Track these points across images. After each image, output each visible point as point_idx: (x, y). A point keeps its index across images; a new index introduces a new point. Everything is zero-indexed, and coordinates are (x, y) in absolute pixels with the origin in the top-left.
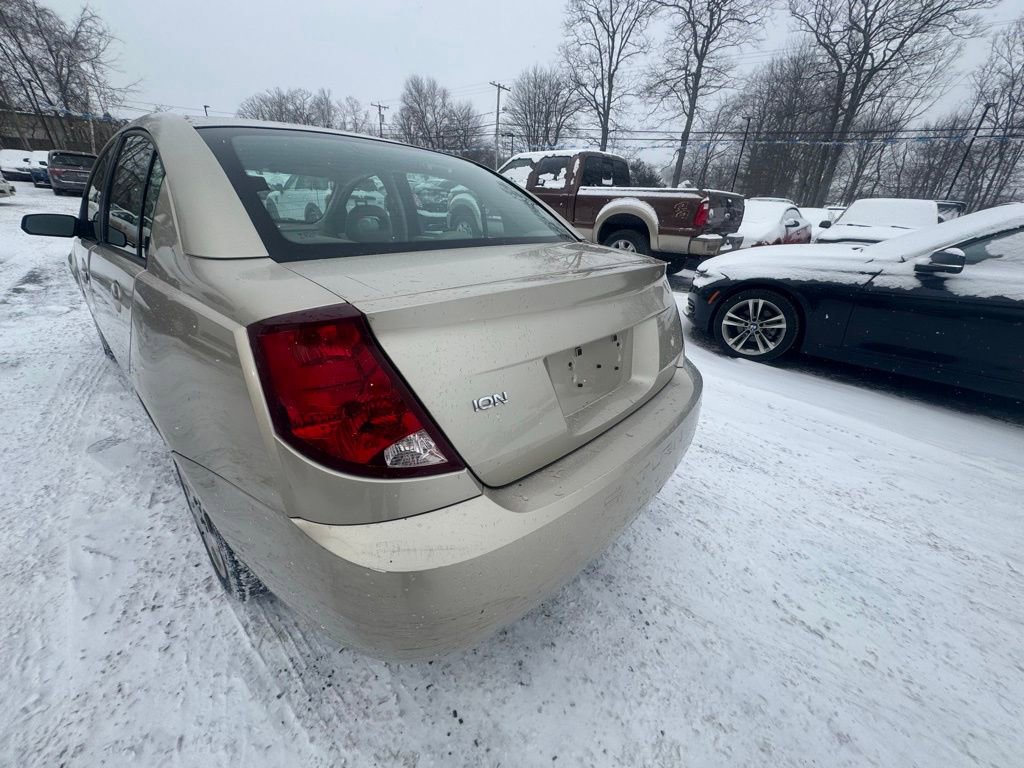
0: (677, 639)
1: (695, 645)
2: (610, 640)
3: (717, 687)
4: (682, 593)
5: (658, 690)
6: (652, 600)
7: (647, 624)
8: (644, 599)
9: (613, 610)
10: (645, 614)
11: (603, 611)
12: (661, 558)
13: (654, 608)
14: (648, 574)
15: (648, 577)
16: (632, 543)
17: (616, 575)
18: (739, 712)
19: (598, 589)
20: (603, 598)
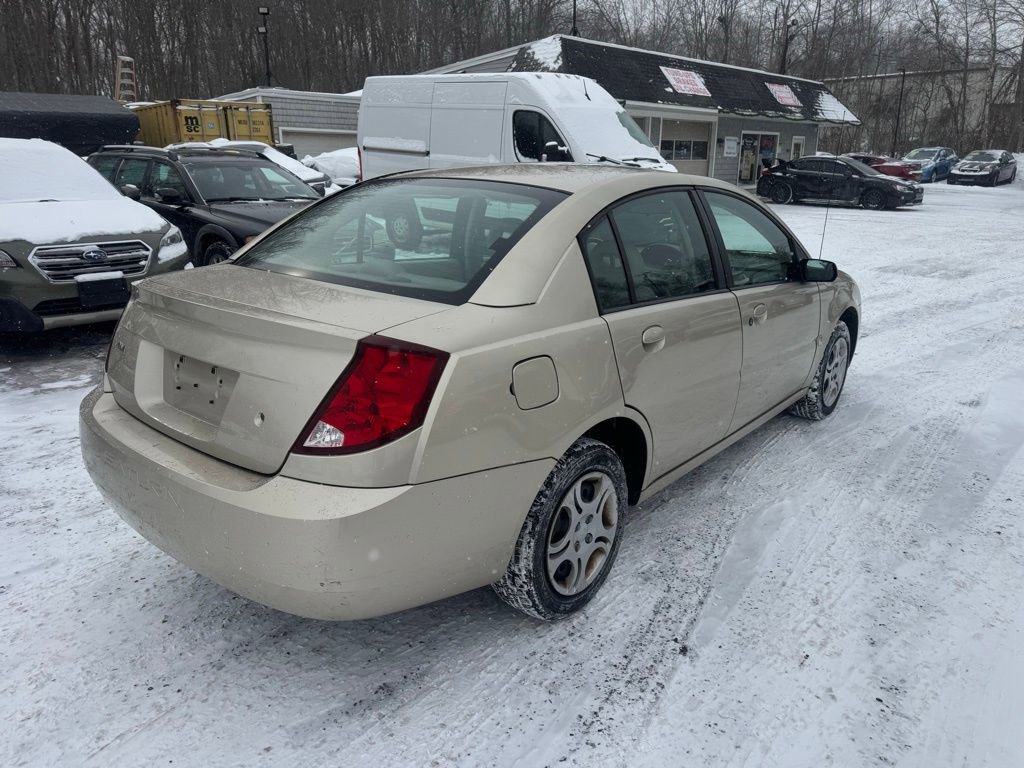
0: (122, 710)
1: (107, 724)
2: (151, 659)
3: (58, 729)
4: (170, 727)
5: (86, 684)
6: (175, 698)
7: (151, 689)
8: (179, 691)
9: (179, 664)
10: (162, 689)
11: (182, 657)
12: (229, 719)
13: (166, 699)
14: (211, 701)
15: (207, 700)
16: (266, 694)
17: (222, 672)
18: (27, 739)
19: (209, 655)
20: (198, 658)
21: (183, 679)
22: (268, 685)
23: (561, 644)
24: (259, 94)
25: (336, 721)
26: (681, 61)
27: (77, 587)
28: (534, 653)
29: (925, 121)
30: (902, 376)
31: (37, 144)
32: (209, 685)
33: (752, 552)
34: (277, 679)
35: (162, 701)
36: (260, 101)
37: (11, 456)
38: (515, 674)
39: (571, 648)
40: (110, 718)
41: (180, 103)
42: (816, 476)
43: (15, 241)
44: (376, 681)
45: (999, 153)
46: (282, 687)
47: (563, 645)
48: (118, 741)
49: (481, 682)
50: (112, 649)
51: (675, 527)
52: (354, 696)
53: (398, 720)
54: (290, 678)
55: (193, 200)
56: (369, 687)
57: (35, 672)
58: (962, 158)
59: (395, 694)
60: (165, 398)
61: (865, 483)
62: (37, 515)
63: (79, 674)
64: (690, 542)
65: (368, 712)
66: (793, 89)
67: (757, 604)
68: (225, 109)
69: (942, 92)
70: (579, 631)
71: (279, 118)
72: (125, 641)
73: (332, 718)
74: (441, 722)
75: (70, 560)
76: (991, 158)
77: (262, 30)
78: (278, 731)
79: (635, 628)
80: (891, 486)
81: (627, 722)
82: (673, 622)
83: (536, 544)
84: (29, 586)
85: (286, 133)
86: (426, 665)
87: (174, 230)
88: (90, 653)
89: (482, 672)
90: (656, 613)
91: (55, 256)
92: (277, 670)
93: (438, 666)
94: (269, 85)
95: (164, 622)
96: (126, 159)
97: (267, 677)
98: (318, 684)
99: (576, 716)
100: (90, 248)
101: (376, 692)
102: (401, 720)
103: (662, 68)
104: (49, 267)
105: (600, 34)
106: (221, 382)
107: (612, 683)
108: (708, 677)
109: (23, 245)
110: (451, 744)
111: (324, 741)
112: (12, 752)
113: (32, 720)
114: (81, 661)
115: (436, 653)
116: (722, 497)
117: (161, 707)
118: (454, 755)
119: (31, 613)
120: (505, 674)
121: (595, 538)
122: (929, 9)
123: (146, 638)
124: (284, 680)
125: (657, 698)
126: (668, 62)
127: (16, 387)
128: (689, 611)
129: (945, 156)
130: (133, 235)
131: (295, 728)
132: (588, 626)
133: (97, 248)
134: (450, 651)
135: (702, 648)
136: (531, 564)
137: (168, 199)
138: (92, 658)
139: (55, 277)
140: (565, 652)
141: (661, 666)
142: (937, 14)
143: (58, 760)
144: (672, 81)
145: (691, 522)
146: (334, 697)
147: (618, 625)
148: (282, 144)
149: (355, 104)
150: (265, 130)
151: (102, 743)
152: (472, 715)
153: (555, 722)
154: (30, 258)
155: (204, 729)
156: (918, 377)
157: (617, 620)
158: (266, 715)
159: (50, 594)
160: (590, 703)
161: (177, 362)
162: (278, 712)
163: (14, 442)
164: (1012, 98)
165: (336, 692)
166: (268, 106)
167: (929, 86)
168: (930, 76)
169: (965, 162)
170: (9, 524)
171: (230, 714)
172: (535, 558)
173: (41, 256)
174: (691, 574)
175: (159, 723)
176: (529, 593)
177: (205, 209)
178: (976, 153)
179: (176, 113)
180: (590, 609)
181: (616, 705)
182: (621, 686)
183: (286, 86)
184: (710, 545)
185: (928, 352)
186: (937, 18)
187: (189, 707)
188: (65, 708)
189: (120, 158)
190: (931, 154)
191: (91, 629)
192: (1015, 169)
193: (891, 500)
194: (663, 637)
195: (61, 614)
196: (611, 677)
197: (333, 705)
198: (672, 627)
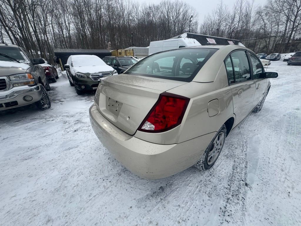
0: (96, 187)
1: (92, 191)
2: (105, 170)
4: (107, 195)
6: (109, 184)
7: (104, 180)
8: (110, 182)
9: (111, 173)
10: (106, 180)
11: (112, 170)
12: (122, 194)
13: (107, 184)
14: (117, 186)
15: (116, 186)
16: (131, 186)
17: (120, 177)
18: (74, 193)
19: (118, 171)
20: (115, 171)
21: (111, 178)
22: (131, 182)
23: (209, 178)
24: (131, 48)
25: (149, 199)
26: (211, 37)
27: (91, 147)
28: (201, 181)
29: (260, 48)
30: (274, 102)
31: (93, 56)
32: (117, 181)
33: (255, 150)
34: (134, 181)
35: (106, 185)
36: (131, 49)
37: (85, 115)
38: (197, 188)
39: (211, 180)
40: (93, 189)
41: (118, 50)
42: (264, 128)
43: (87, 73)
44: (159, 185)
45: (277, 54)
46: (135, 184)
47: (209, 179)
48: (94, 198)
49: (188, 190)
50: (97, 166)
51: (231, 141)
52: (153, 190)
53: (166, 202)
54: (137, 181)
55: (119, 66)
56: (157, 187)
57: (79, 171)
58: (268, 55)
59: (164, 191)
60: (106, 108)
61: (278, 131)
62: (87, 128)
63: (88, 173)
64: (236, 146)
65: (157, 197)
66: (233, 42)
67: (264, 169)
68: (126, 51)
69: (264, 42)
70: (213, 174)
71: (135, 52)
72: (100, 164)
73: (148, 197)
74: (178, 204)
75: (91, 140)
76: (275, 55)
77: (132, 36)
78: (134, 200)
79: (229, 174)
80: (287, 132)
81: (237, 213)
82: (240, 173)
83: (206, 154)
84: (82, 146)
85: (136, 55)
86: (172, 181)
87: (116, 71)
88: (92, 166)
89: (188, 186)
90: (234, 169)
91: (94, 76)
92: (134, 178)
93: (175, 182)
94: (133, 46)
95: (108, 159)
96: (109, 59)
97: (131, 180)
98: (144, 184)
99: (219, 208)
100: (100, 74)
101: (159, 190)
102: (167, 202)
103: (207, 38)
104: (93, 78)
105: (195, 33)
106: (119, 105)
107: (227, 195)
108: (258, 197)
109: (89, 74)
110: (182, 214)
111: (146, 206)
112: (69, 198)
113: (76, 187)
114: (89, 169)
115: (174, 177)
116: (240, 133)
117: (105, 187)
118: (184, 219)
119: (81, 154)
120: (194, 187)
121: (218, 149)
122: (263, 24)
123: (104, 164)
124: (135, 182)
125: (244, 203)
126: (208, 37)
127: (88, 100)
128: (243, 170)
129: (264, 55)
130: (108, 72)
131: (138, 200)
132: (215, 172)
133: (102, 74)
134: (178, 177)
135: (252, 185)
136: (204, 160)
137: (115, 66)
138: (92, 168)
139: (94, 80)
140: (210, 181)
141: (241, 190)
142: (265, 25)
143: (79, 202)
144: (209, 41)
145: (234, 140)
146: (148, 189)
147: (223, 173)
148: (135, 57)
149: (148, 49)
150: (132, 54)
151: (90, 198)
152: (187, 203)
153: (213, 210)
154: (90, 76)
155: (115, 196)
156: (278, 102)
157: (223, 171)
158: (131, 194)
159: (86, 148)
160: (222, 203)
161: (109, 99)
162: (134, 193)
163: (86, 112)
164: (280, 42)
165: (149, 188)
166: (133, 50)
167: (261, 40)
168: (262, 38)
169: (269, 56)
170: (81, 130)
171: (122, 192)
172: (205, 158)
173: (92, 76)
174: (240, 157)
175: (104, 193)
176: (202, 167)
177: (121, 67)
178: (272, 54)
179: (118, 52)
180: (214, 167)
181: (231, 204)
182: (230, 196)
183: (136, 46)
184: (242, 147)
185: (278, 96)
186: (265, 26)
187: (112, 188)
188: (84, 184)
189: (107, 59)
190: (261, 55)
191: (93, 159)
192: (280, 57)
193: (289, 136)
194: (238, 179)
195: (87, 154)
196: (226, 193)
197: (148, 193)
198: (240, 175)
